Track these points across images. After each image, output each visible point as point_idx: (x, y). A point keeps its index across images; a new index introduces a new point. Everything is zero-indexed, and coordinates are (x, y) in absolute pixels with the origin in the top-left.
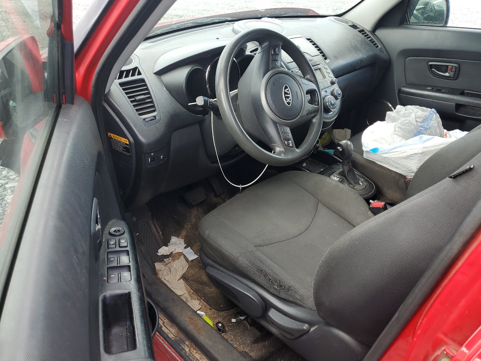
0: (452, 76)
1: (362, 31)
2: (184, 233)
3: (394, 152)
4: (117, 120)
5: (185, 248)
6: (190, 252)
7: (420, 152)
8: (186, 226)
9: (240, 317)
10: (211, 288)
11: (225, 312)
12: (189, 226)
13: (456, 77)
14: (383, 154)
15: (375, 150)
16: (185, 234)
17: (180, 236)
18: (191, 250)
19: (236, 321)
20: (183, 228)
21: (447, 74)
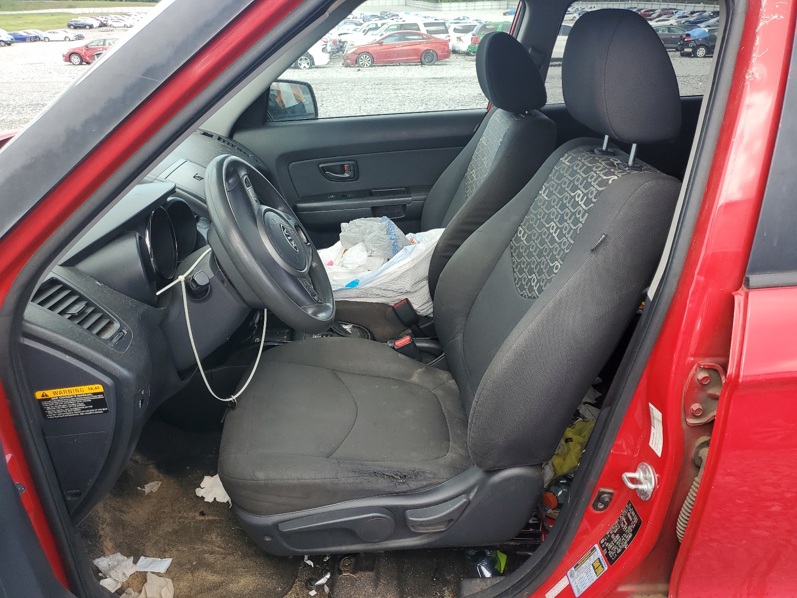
0: (352, 176)
1: (219, 139)
2: (108, 544)
3: (381, 277)
4: (67, 358)
5: (135, 562)
6: (149, 562)
7: (412, 266)
8: (102, 533)
9: (317, 583)
10: (238, 582)
11: (290, 593)
12: (108, 529)
13: (355, 176)
14: (366, 284)
15: (353, 284)
16: (112, 544)
17: (107, 552)
18: (148, 559)
19: (316, 591)
20: (100, 537)
21: (347, 175)
